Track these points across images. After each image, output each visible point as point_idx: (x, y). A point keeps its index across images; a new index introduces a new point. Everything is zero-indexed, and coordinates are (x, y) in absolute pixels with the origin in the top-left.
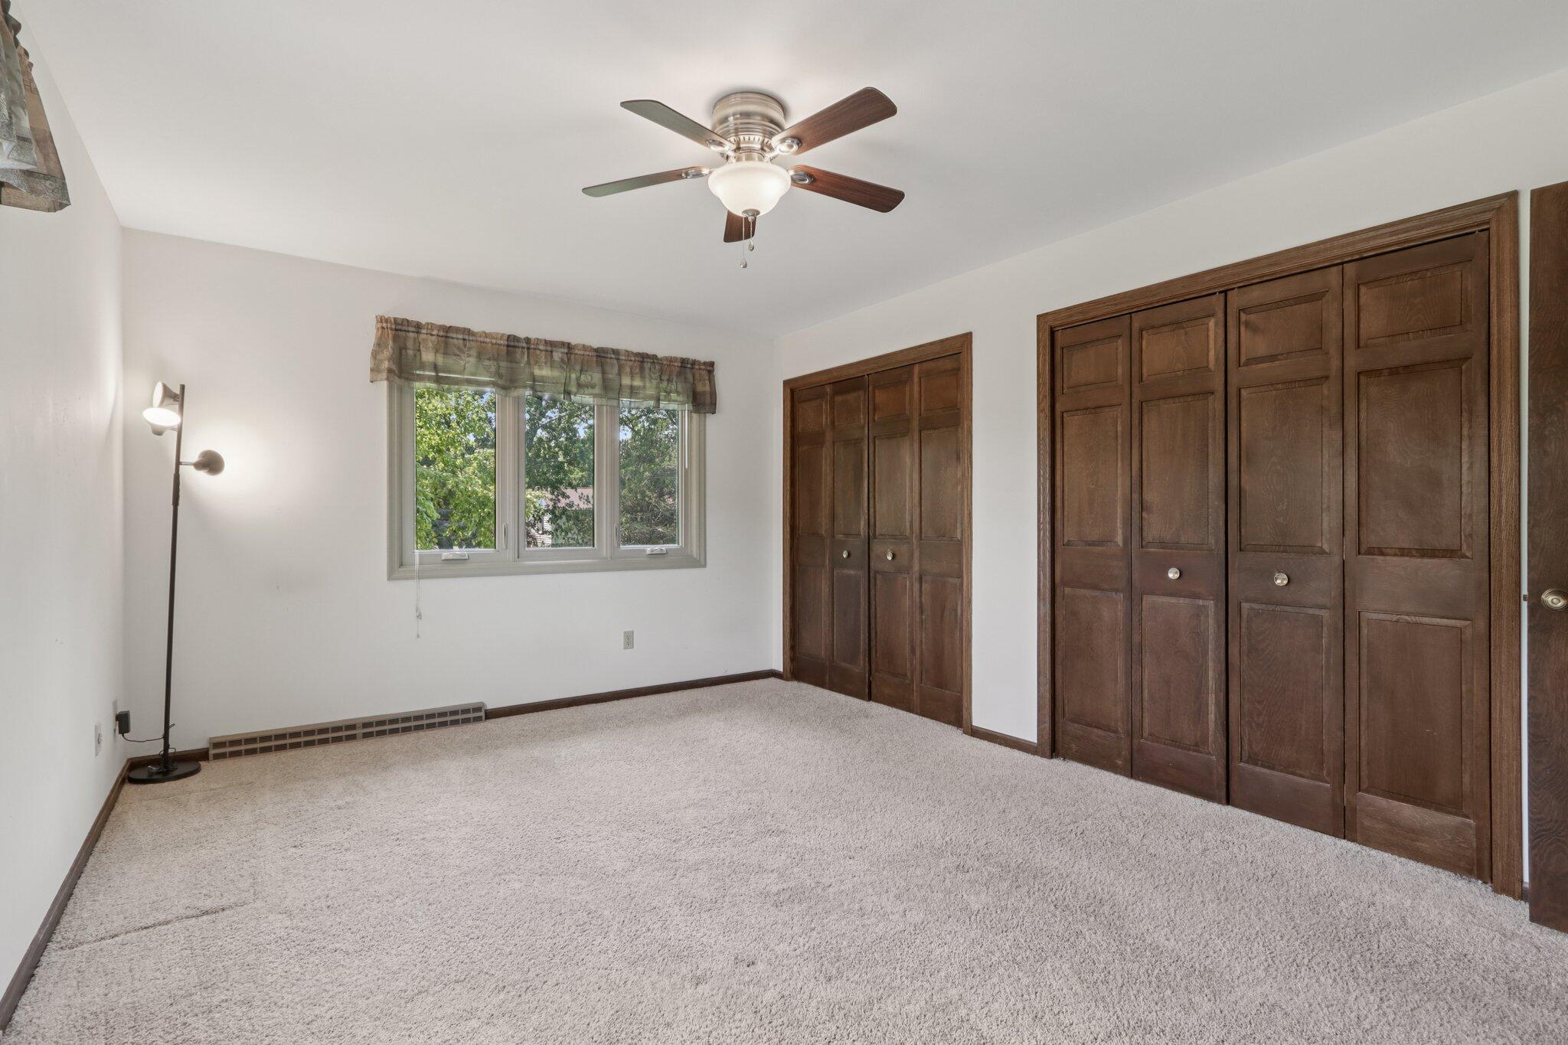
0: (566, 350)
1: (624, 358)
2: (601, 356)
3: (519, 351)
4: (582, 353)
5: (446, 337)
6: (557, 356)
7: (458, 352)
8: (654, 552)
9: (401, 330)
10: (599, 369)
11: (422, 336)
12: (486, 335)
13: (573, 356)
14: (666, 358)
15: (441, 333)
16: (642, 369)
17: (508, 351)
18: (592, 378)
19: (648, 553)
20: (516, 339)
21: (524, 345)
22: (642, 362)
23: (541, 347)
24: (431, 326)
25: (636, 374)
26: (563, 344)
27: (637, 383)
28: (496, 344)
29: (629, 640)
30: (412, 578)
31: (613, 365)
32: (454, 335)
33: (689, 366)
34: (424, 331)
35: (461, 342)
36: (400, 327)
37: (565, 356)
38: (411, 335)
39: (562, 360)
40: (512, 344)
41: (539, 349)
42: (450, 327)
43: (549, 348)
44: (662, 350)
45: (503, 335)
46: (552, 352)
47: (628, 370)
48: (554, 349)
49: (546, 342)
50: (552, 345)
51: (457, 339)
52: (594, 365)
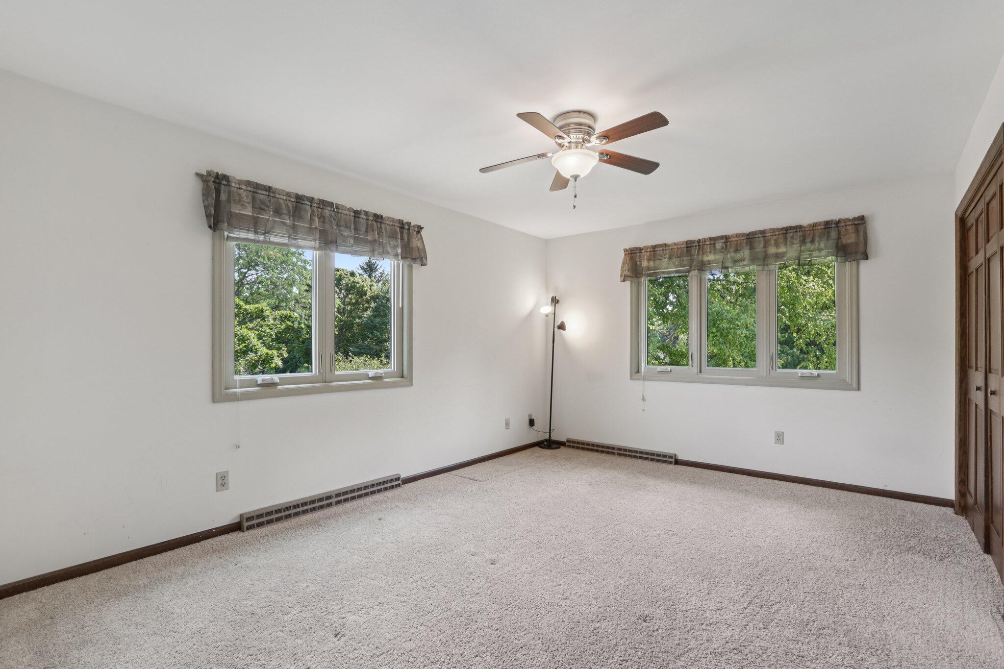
0: (724, 241)
1: (769, 234)
2: (750, 238)
3: (693, 249)
4: (736, 239)
5: (654, 251)
6: (719, 245)
7: (660, 258)
8: (804, 375)
9: (633, 253)
10: (748, 247)
11: (643, 254)
12: (675, 244)
13: (729, 243)
14: (810, 225)
15: (652, 250)
16: (786, 239)
17: (687, 250)
18: (744, 254)
19: (799, 375)
20: (692, 242)
21: (697, 244)
22: (786, 234)
23: (707, 243)
24: (646, 247)
25: (781, 243)
26: (722, 237)
27: (782, 250)
28: (680, 248)
29: (780, 438)
30: (639, 380)
31: (760, 243)
32: (658, 249)
33: (833, 226)
34: (643, 251)
35: (662, 251)
36: (633, 252)
37: (724, 244)
38: (638, 254)
39: (722, 248)
40: (689, 245)
41: (706, 244)
42: (655, 246)
43: (712, 242)
44: (806, 220)
45: (683, 242)
46: (715, 244)
47: (773, 242)
48: (716, 242)
49: (711, 239)
50: (713, 240)
51: (660, 250)
52: (744, 245)
